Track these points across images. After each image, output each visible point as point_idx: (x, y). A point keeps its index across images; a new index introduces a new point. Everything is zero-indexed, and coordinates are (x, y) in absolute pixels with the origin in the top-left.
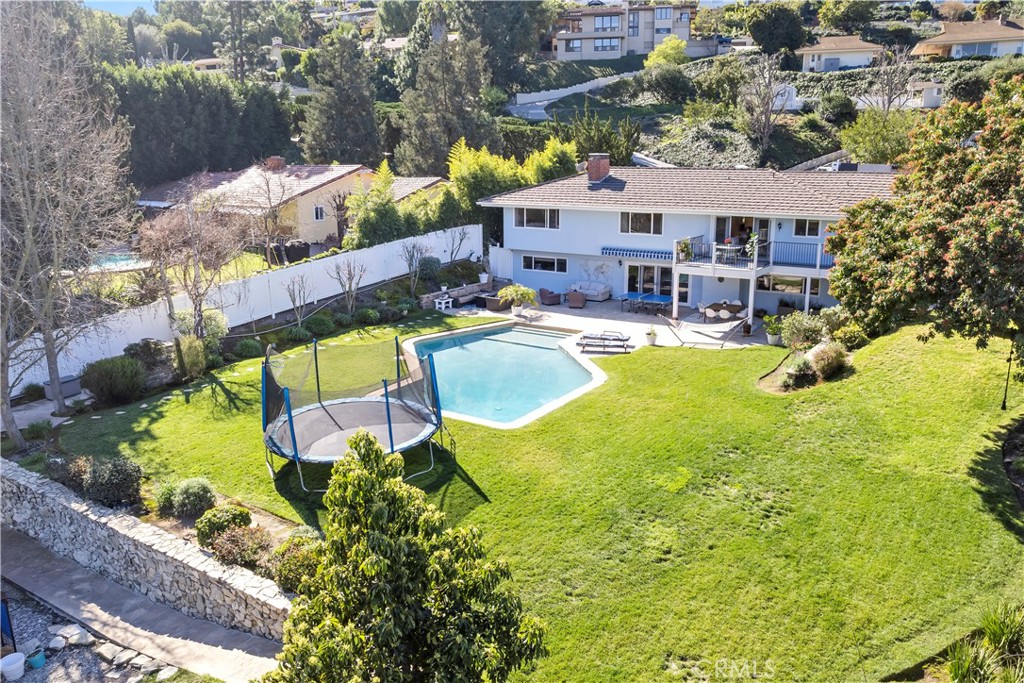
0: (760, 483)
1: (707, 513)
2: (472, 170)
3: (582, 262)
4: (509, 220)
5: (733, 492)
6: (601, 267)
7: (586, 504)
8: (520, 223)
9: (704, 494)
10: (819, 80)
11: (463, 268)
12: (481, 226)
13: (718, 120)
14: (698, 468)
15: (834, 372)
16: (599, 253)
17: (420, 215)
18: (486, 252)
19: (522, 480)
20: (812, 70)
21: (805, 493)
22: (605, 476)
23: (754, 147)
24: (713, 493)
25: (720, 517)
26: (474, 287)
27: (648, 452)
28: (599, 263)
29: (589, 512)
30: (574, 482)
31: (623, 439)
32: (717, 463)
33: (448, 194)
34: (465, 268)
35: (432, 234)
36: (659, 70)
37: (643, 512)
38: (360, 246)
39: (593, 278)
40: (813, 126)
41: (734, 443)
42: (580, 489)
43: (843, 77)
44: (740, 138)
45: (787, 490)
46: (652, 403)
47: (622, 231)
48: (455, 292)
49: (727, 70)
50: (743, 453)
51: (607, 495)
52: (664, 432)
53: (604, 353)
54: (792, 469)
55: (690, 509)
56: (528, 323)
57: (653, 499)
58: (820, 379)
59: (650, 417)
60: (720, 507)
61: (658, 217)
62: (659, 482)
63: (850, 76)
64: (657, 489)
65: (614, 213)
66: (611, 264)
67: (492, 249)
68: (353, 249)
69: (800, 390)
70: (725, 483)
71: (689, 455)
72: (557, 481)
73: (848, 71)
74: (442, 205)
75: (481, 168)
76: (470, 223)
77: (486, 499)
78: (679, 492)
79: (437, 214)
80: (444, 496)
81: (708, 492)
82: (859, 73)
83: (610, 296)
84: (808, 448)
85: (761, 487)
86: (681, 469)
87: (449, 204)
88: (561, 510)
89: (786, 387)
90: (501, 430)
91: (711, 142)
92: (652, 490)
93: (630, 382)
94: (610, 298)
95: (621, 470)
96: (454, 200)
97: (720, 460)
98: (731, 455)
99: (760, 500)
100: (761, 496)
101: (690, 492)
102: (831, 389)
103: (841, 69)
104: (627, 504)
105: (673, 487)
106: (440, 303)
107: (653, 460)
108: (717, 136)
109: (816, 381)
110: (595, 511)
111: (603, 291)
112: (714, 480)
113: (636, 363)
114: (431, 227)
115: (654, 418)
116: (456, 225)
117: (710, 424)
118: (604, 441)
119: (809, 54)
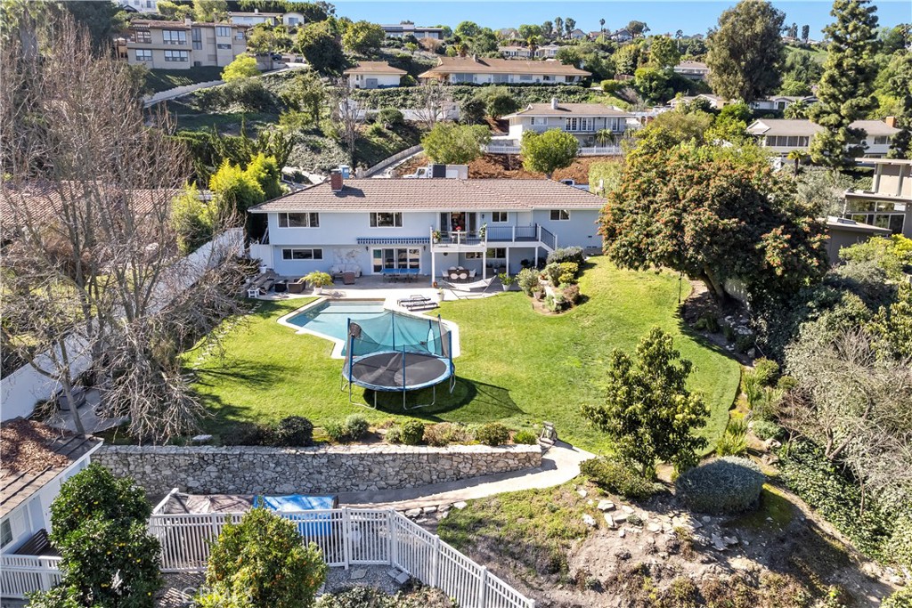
3: (335, 250)
6: (352, 253)
8: (283, 224)
9: (592, 365)
10: (367, 95)
12: (242, 228)
13: (306, 127)
15: (578, 299)
16: (356, 243)
20: (358, 86)
23: (345, 150)
28: (350, 250)
39: (345, 261)
40: (378, 132)
43: (384, 94)
44: (330, 143)
47: (371, 226)
49: (311, 88)
53: (426, 309)
61: (398, 215)
63: (389, 93)
66: (359, 250)
69: (566, 311)
73: (387, 89)
82: (394, 91)
83: (361, 273)
89: (557, 311)
91: (307, 146)
102: (585, 308)
103: (380, 87)
106: (252, 292)
108: (310, 141)
109: (573, 305)
119: (353, 75)
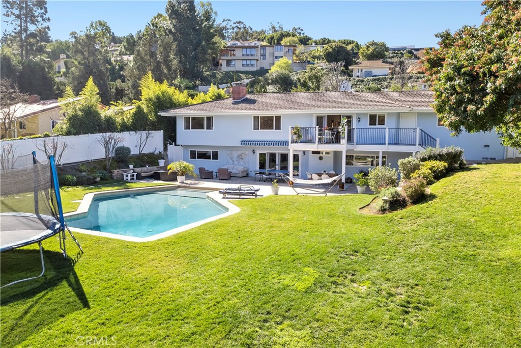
0: (388, 280)
1: (341, 312)
2: (156, 94)
3: (229, 152)
4: (180, 125)
5: (363, 289)
6: (241, 155)
7: (204, 307)
8: (187, 127)
9: (334, 292)
10: (362, 81)
11: (148, 158)
12: (162, 131)
14: (324, 268)
15: (419, 198)
16: (239, 145)
17: (119, 120)
18: (166, 149)
19: (138, 285)
20: (358, 77)
21: (435, 287)
22: (229, 278)
24: (343, 290)
25: (356, 315)
26: (155, 168)
27: (274, 256)
28: (240, 153)
29: (205, 315)
30: (194, 285)
31: (250, 247)
32: (341, 264)
33: (139, 107)
34: (151, 158)
35: (126, 133)
36: (277, 73)
37: (269, 313)
38: (68, 133)
39: (236, 163)
41: (353, 248)
42: (200, 291)
43: (375, 80)
45: (416, 285)
46: (276, 223)
47: (254, 129)
48: (138, 170)
49: (313, 72)
50: (363, 255)
51: (230, 297)
52: (288, 242)
53: (240, 198)
54: (414, 266)
55: (322, 308)
56: (188, 186)
57: (280, 299)
58: (409, 204)
59: (275, 232)
60: (354, 304)
61: (278, 118)
62: (286, 282)
63: (378, 80)
64: (284, 289)
65: (249, 116)
66: (247, 153)
67: (169, 147)
68: (62, 135)
69: (395, 212)
70: (353, 281)
71: (313, 257)
72: (176, 284)
73: (377, 77)
74: (135, 114)
75: (163, 94)
76: (155, 130)
77: (86, 304)
78: (308, 291)
79: (131, 121)
80: (36, 302)
81: (338, 290)
82: (383, 78)
83: (248, 174)
84: (421, 248)
85: (389, 284)
86: (306, 269)
87: (139, 113)
88: (173, 314)
89: (383, 210)
90: (135, 243)
92: (279, 289)
93: (259, 212)
94: (247, 175)
95: (246, 272)
96: (144, 113)
97: (343, 261)
98: (352, 257)
99: (393, 295)
100: (393, 291)
101: (319, 291)
102: (422, 209)
103: (373, 76)
104: (250, 305)
105: (301, 286)
106: (127, 176)
107: (278, 263)
109: (406, 205)
110: (213, 315)
111: (242, 170)
112: (341, 278)
113: (264, 202)
114: (125, 128)
115: (278, 232)
116: (145, 130)
117: (327, 234)
118: (232, 249)
119: (356, 69)
